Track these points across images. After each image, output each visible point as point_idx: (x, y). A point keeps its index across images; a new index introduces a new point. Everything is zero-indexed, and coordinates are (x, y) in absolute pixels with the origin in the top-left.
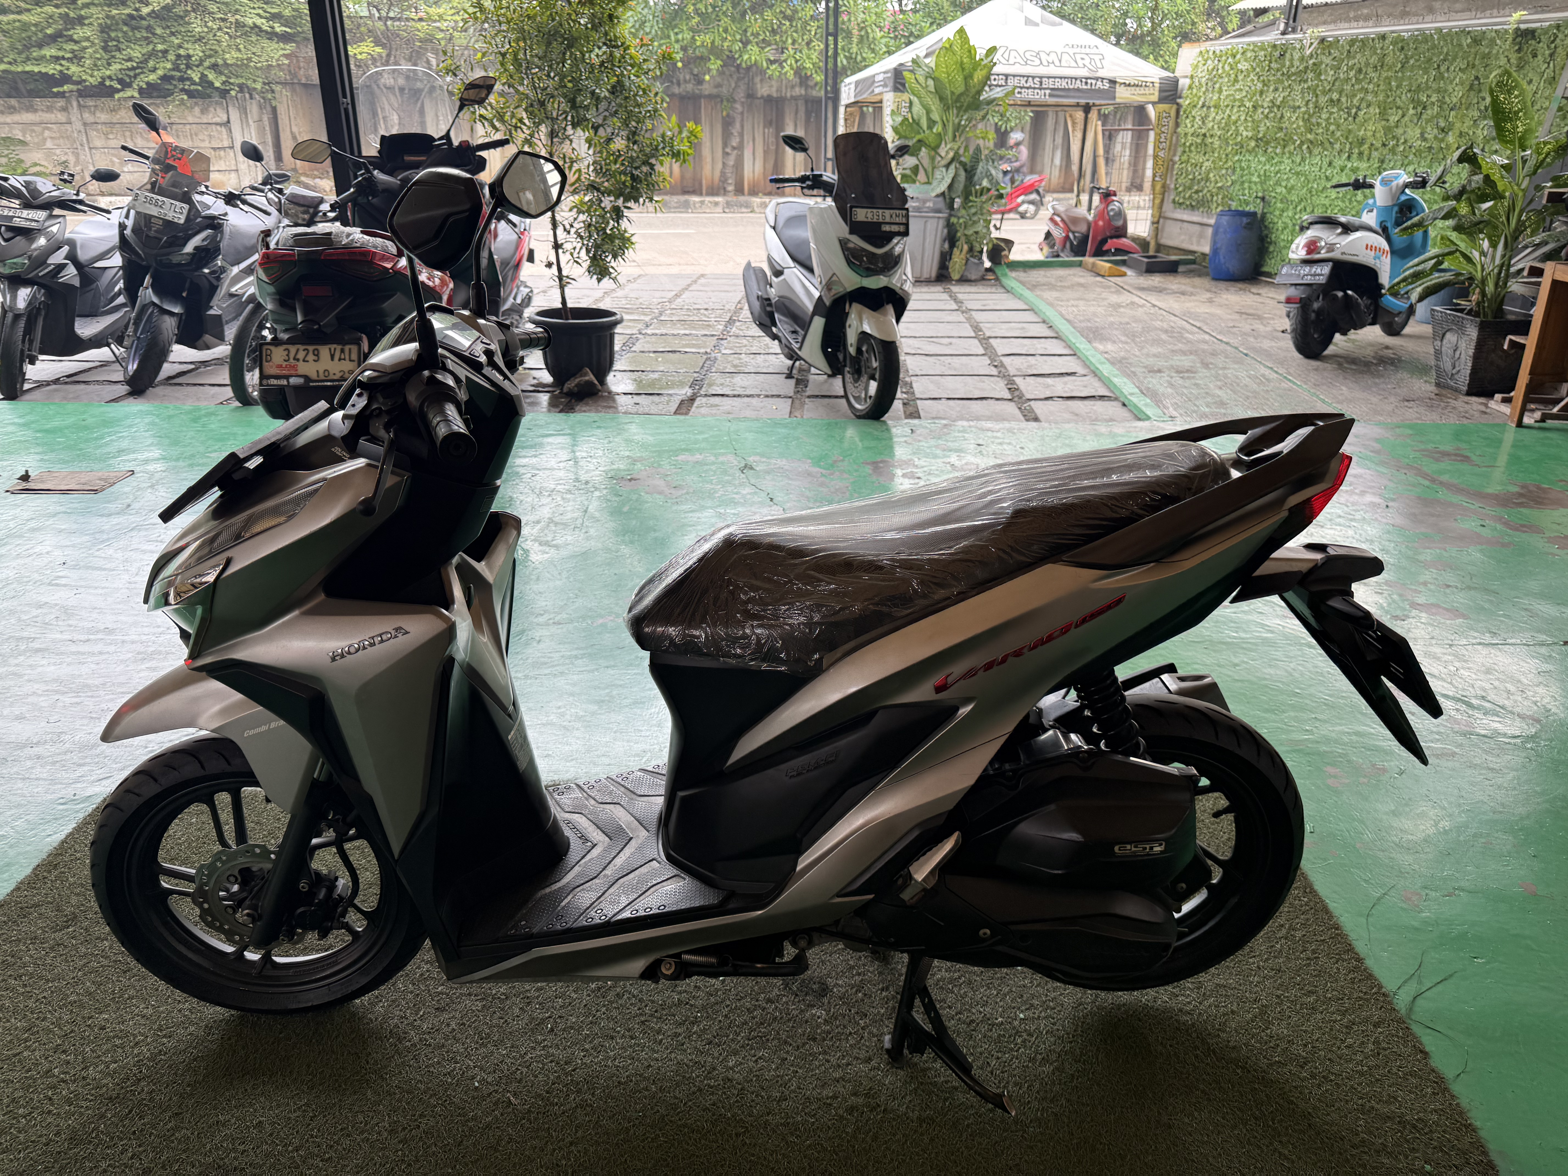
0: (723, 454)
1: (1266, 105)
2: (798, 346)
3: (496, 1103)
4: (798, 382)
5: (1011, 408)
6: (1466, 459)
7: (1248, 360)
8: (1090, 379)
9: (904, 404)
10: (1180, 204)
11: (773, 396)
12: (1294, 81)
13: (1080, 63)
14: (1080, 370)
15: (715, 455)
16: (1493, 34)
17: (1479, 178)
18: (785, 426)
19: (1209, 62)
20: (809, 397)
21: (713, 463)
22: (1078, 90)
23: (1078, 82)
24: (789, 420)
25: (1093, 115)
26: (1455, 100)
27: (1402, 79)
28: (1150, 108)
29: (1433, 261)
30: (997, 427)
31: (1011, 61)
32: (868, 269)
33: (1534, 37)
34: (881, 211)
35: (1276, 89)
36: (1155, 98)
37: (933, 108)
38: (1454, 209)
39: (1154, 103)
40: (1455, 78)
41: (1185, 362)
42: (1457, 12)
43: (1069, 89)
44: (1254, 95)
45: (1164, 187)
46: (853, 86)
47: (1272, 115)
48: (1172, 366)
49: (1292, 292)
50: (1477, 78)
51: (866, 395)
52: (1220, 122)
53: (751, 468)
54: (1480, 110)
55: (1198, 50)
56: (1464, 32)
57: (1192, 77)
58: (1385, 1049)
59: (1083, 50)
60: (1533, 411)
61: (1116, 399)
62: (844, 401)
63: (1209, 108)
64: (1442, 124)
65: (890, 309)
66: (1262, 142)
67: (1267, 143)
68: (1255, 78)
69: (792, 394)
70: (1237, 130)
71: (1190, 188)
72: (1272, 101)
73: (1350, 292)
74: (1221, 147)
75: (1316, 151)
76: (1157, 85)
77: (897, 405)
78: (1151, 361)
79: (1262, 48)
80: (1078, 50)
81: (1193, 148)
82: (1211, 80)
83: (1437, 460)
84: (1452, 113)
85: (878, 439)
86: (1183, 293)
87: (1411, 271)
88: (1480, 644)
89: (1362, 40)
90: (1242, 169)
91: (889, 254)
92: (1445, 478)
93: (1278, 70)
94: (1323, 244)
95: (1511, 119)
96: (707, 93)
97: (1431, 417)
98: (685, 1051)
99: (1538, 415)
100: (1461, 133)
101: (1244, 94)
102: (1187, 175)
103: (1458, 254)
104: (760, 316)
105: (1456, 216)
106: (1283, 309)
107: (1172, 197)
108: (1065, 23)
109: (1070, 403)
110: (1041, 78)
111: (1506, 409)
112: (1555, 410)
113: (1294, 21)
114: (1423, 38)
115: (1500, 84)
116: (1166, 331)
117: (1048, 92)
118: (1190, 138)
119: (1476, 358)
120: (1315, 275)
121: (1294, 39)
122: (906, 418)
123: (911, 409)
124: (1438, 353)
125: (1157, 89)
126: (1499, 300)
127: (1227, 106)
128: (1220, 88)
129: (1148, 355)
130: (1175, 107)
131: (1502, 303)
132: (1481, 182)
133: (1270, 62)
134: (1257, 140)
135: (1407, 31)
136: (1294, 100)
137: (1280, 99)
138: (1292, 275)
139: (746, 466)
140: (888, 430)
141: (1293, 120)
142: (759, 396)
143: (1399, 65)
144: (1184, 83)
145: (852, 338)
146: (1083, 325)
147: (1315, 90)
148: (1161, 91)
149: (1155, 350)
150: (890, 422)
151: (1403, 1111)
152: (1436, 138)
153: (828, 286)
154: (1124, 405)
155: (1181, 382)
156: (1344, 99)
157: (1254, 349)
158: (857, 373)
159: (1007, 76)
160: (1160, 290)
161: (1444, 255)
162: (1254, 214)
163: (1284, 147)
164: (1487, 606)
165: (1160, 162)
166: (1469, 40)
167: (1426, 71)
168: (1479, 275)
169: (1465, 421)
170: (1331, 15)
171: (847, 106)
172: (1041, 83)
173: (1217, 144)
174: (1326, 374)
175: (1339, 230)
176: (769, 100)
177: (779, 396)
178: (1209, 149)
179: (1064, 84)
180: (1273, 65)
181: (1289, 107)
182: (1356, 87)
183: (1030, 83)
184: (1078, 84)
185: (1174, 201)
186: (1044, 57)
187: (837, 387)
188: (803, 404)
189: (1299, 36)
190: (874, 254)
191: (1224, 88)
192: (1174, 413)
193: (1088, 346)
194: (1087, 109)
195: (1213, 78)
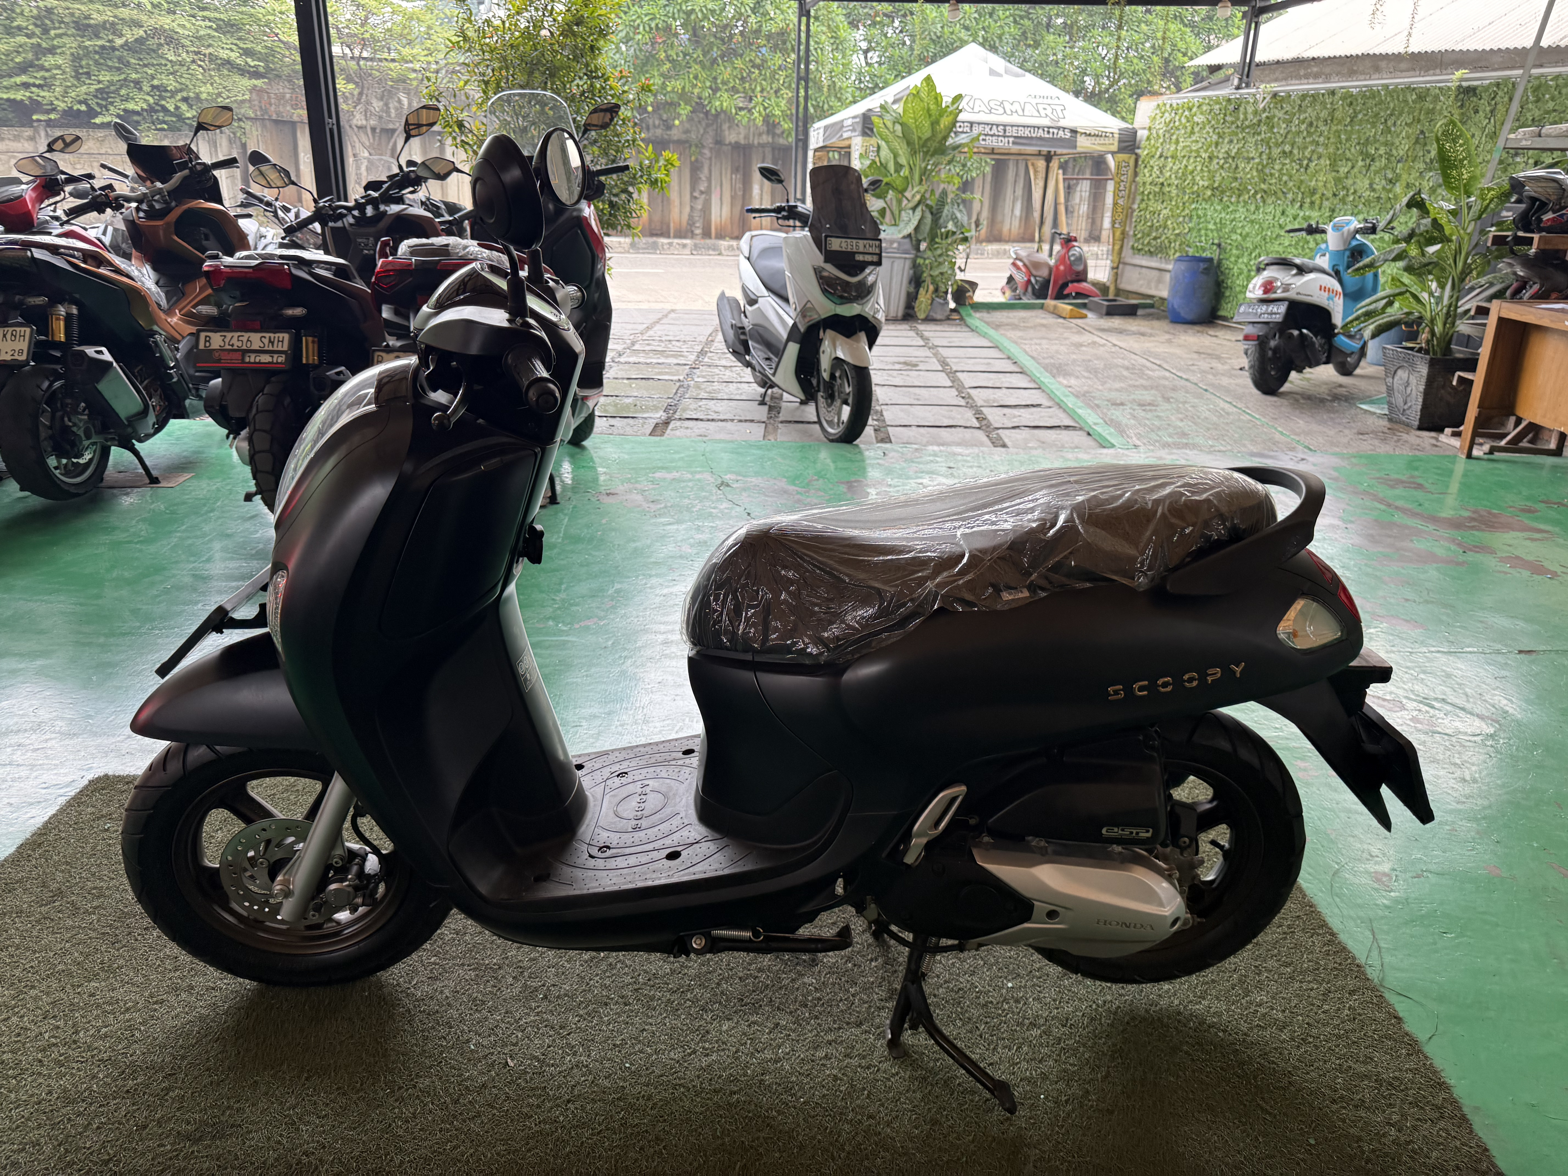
0: (700, 472)
1: (1221, 156)
2: (772, 371)
3: (493, 1065)
4: (771, 408)
5: (981, 435)
6: (1420, 486)
7: (1208, 395)
8: (1055, 410)
9: (875, 430)
10: (1139, 250)
11: (746, 421)
12: (1248, 133)
13: (1043, 113)
14: (1045, 402)
15: (692, 473)
16: (1437, 91)
17: (1427, 221)
18: (759, 448)
19: (1167, 115)
20: (782, 422)
21: (690, 480)
22: (1041, 138)
23: (1041, 131)
24: (764, 442)
25: (1054, 164)
26: (1401, 153)
27: (1351, 132)
28: (1109, 157)
29: (1384, 301)
30: (967, 452)
31: (976, 110)
32: (841, 297)
33: (1475, 95)
34: (854, 241)
35: (1231, 141)
36: (1114, 148)
37: (900, 152)
38: (1405, 251)
39: (1113, 153)
40: (1401, 132)
41: (1147, 396)
42: (1401, 71)
43: (1032, 138)
44: (1210, 146)
45: (1123, 233)
46: (821, 131)
47: (1227, 165)
48: (1134, 400)
49: (1249, 330)
50: (1422, 132)
51: (839, 419)
52: (1177, 172)
53: (728, 485)
54: (1426, 163)
55: (1155, 104)
56: (1409, 89)
57: (1150, 129)
58: (1360, 1015)
59: (1045, 101)
60: (1481, 444)
61: (1081, 429)
62: (817, 426)
63: (1167, 158)
64: (1390, 176)
65: (863, 336)
66: (1218, 191)
67: (1223, 192)
68: (1211, 130)
69: (765, 419)
70: (1193, 179)
71: (1148, 235)
72: (1227, 152)
73: (1305, 331)
74: (1178, 196)
75: (1269, 201)
76: (1116, 136)
77: (869, 431)
78: (1114, 395)
79: (1218, 102)
80: (1041, 100)
81: (1151, 197)
82: (1168, 132)
83: (1392, 487)
84: (1400, 165)
85: (851, 461)
86: (1143, 334)
87: (1364, 310)
88: (1439, 652)
89: (1313, 95)
90: (1199, 217)
91: (862, 284)
92: (1400, 503)
93: (1233, 123)
94: (1279, 284)
95: (1456, 168)
96: (675, 138)
97: (1384, 449)
98: (679, 1016)
99: (1486, 448)
100: (1408, 184)
101: (1200, 145)
102: (1145, 223)
103: (1408, 295)
104: (734, 343)
105: (1406, 257)
106: (1242, 346)
107: (1131, 244)
108: (1027, 74)
109: (1036, 431)
110: (1005, 126)
111: (1456, 442)
112: (1503, 443)
113: (1248, 76)
114: (1371, 94)
115: (1446, 133)
116: (1127, 369)
117: (1011, 140)
118: (1148, 187)
119: (1427, 394)
120: (1272, 314)
121: (1248, 94)
122: (878, 442)
123: (882, 435)
124: (1390, 390)
125: (1117, 139)
126: (1447, 338)
127: (1184, 157)
128: (1177, 140)
129: (1110, 390)
130: (1134, 157)
131: (1449, 342)
132: (1429, 225)
133: (1225, 115)
134: (1213, 189)
135: (1356, 87)
136: (1248, 152)
137: (1235, 150)
138: (1249, 313)
139: (722, 483)
140: (861, 453)
141: (1248, 171)
142: (732, 420)
143: (1348, 119)
144: (1142, 134)
145: (825, 363)
146: (1047, 361)
147: (1268, 143)
148: (1120, 141)
149: (1118, 385)
150: (862, 446)
151: (1380, 1070)
152: (1384, 188)
153: (803, 312)
154: (1089, 434)
155: (1143, 414)
156: (1295, 151)
157: (1212, 385)
158: (831, 397)
159: (972, 124)
160: (1120, 332)
161: (1395, 296)
162: (1210, 260)
163: (1239, 196)
164: (1444, 618)
165: (1120, 210)
166: (1414, 97)
167: (1374, 125)
168: (1428, 315)
169: (1417, 453)
170: (1282, 72)
171: (816, 150)
172: (1005, 131)
173: (1174, 192)
174: (1283, 409)
175: (1294, 272)
176: (736, 146)
177: (752, 421)
178: (1166, 198)
179: (1027, 132)
180: (1228, 118)
181: (1244, 158)
182: (1308, 140)
183: (994, 130)
184: (1041, 133)
185: (1133, 247)
186: (1007, 105)
187: (810, 411)
188: (776, 429)
189: (1253, 91)
190: (848, 283)
191: (1181, 140)
192: (1138, 443)
193: (1052, 380)
194: (1049, 158)
195: (1171, 129)
